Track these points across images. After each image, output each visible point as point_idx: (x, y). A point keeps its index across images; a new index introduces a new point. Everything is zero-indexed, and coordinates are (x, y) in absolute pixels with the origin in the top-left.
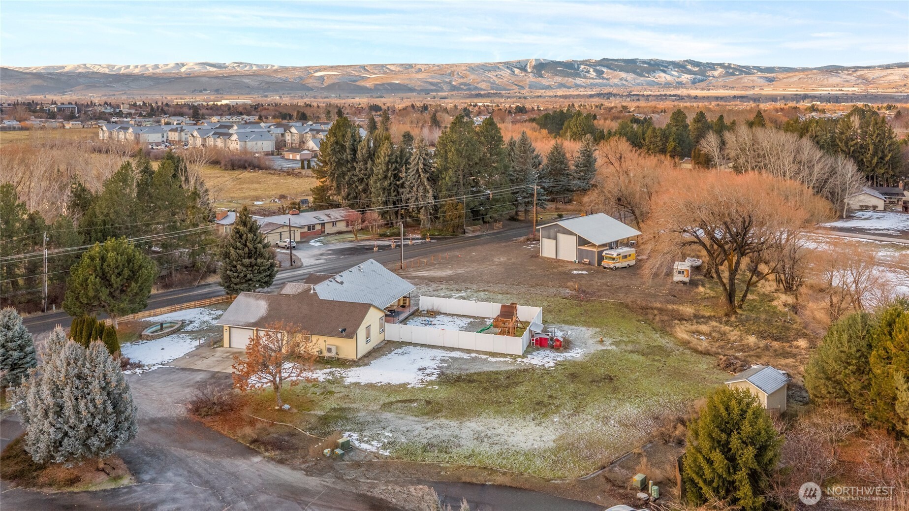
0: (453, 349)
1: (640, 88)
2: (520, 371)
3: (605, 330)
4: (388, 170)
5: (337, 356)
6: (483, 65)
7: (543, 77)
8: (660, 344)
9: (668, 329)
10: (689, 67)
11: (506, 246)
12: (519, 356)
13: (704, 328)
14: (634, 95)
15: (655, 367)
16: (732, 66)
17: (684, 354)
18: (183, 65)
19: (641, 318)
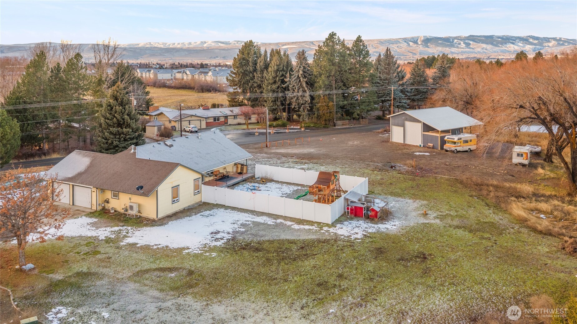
0: (263, 214)
1: (496, 54)
2: (319, 241)
3: (432, 204)
4: (277, 76)
5: (139, 214)
6: (389, 40)
7: (428, 47)
8: (492, 221)
9: (503, 205)
10: (531, 40)
11: (364, 135)
12: (327, 225)
13: (543, 206)
14: (492, 58)
15: (482, 246)
16: (563, 39)
17: (520, 232)
18: (205, 43)
19: (474, 194)
